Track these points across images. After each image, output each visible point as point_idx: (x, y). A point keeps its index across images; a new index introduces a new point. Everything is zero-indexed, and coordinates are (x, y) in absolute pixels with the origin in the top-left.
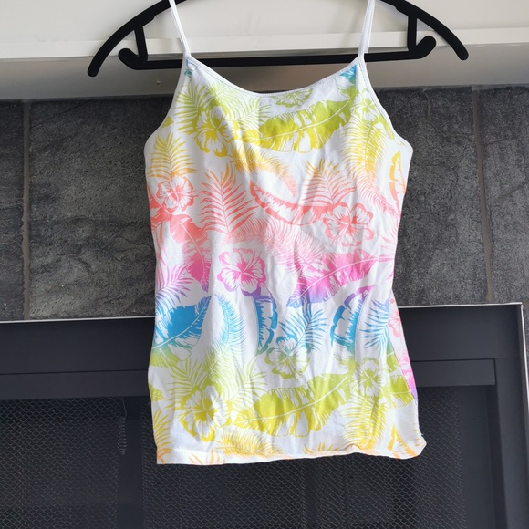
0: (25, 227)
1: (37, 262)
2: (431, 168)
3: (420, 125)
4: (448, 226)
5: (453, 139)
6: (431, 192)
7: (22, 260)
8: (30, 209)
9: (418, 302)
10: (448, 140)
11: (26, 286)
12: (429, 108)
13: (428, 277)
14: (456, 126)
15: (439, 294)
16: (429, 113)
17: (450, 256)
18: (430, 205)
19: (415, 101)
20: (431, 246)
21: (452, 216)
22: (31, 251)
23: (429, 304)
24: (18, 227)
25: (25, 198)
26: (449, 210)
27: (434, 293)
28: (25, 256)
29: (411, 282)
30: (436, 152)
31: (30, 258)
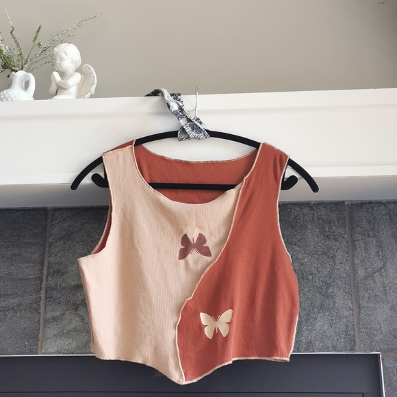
0: (43, 291)
1: (49, 315)
2: (316, 256)
3: (310, 227)
4: (328, 296)
5: (332, 237)
6: (316, 272)
7: (40, 314)
8: (47, 281)
9: (307, 350)
10: (328, 237)
11: (41, 331)
12: (316, 215)
13: (314, 332)
14: (334, 228)
15: (321, 344)
16: (315, 219)
17: (329, 318)
18: (315, 281)
19: (306, 210)
20: (316, 310)
21: (331, 290)
22: (46, 307)
23: (314, 352)
24: (39, 291)
25: (45, 271)
26: (329, 286)
27: (318, 344)
28: (42, 311)
29: (302, 336)
30: (320, 246)
31: (45, 312)
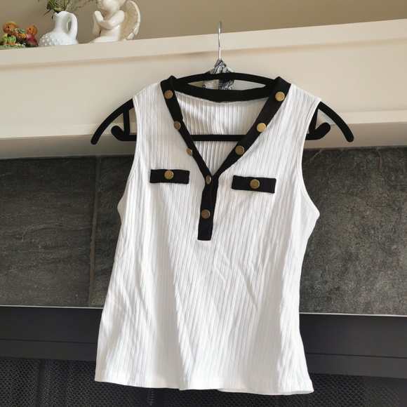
0: (92, 243)
1: (99, 267)
2: (380, 208)
3: (373, 176)
4: (391, 253)
5: (398, 187)
6: (379, 227)
7: (90, 265)
8: (97, 232)
9: (365, 311)
10: (394, 187)
11: (91, 283)
12: (381, 162)
13: (374, 292)
14: (402, 177)
15: (381, 306)
16: (381, 166)
17: (391, 277)
18: (378, 237)
19: (370, 157)
20: (377, 268)
21: (395, 246)
22: (95, 260)
23: (373, 313)
24: (88, 243)
25: (94, 223)
26: (393, 242)
27: (378, 305)
28: (92, 263)
29: (360, 296)
30: (384, 197)
31: (95, 264)
